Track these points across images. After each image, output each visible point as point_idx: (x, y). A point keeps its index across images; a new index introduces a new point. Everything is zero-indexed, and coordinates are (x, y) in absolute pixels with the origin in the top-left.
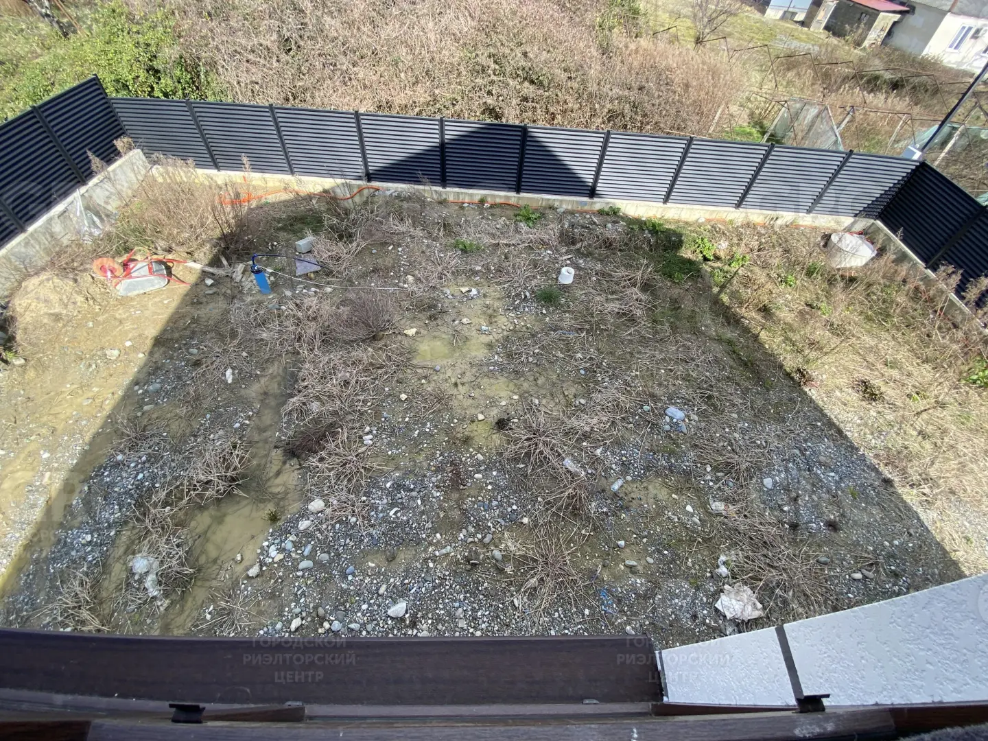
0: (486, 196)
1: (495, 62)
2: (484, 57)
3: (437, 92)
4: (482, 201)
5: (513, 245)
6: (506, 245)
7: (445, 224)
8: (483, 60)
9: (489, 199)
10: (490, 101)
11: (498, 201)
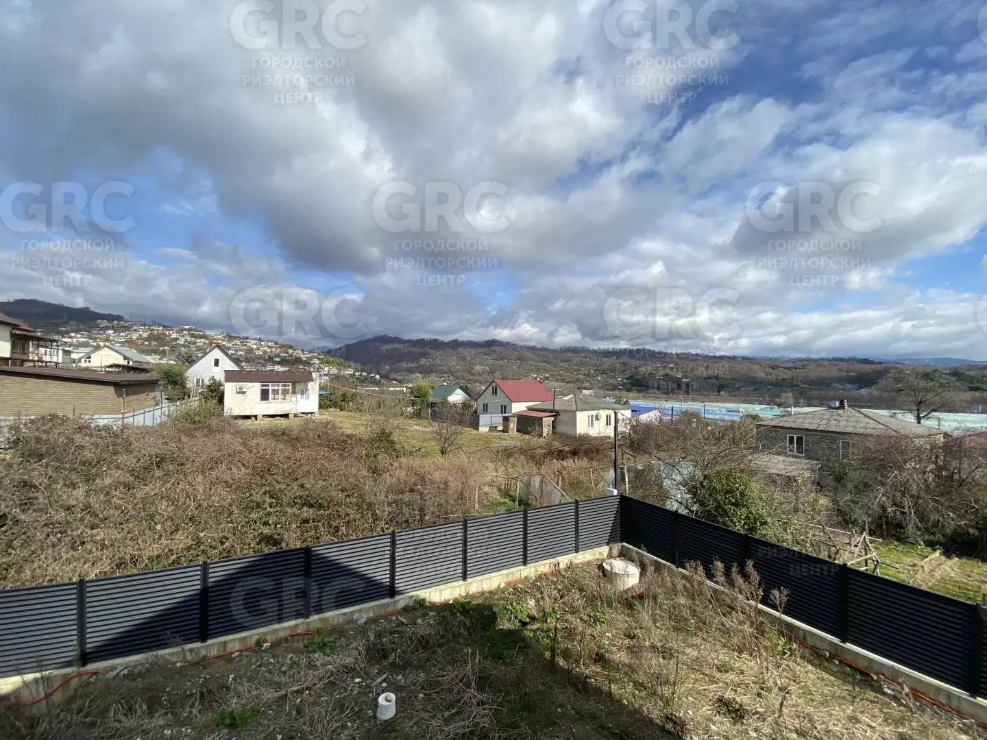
0: (264, 634)
1: (271, 497)
2: (258, 496)
3: (202, 535)
4: (259, 644)
5: (308, 688)
6: (298, 692)
7: (202, 694)
8: (257, 497)
9: (269, 638)
10: (267, 531)
11: (282, 634)
